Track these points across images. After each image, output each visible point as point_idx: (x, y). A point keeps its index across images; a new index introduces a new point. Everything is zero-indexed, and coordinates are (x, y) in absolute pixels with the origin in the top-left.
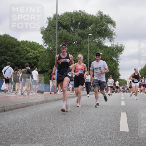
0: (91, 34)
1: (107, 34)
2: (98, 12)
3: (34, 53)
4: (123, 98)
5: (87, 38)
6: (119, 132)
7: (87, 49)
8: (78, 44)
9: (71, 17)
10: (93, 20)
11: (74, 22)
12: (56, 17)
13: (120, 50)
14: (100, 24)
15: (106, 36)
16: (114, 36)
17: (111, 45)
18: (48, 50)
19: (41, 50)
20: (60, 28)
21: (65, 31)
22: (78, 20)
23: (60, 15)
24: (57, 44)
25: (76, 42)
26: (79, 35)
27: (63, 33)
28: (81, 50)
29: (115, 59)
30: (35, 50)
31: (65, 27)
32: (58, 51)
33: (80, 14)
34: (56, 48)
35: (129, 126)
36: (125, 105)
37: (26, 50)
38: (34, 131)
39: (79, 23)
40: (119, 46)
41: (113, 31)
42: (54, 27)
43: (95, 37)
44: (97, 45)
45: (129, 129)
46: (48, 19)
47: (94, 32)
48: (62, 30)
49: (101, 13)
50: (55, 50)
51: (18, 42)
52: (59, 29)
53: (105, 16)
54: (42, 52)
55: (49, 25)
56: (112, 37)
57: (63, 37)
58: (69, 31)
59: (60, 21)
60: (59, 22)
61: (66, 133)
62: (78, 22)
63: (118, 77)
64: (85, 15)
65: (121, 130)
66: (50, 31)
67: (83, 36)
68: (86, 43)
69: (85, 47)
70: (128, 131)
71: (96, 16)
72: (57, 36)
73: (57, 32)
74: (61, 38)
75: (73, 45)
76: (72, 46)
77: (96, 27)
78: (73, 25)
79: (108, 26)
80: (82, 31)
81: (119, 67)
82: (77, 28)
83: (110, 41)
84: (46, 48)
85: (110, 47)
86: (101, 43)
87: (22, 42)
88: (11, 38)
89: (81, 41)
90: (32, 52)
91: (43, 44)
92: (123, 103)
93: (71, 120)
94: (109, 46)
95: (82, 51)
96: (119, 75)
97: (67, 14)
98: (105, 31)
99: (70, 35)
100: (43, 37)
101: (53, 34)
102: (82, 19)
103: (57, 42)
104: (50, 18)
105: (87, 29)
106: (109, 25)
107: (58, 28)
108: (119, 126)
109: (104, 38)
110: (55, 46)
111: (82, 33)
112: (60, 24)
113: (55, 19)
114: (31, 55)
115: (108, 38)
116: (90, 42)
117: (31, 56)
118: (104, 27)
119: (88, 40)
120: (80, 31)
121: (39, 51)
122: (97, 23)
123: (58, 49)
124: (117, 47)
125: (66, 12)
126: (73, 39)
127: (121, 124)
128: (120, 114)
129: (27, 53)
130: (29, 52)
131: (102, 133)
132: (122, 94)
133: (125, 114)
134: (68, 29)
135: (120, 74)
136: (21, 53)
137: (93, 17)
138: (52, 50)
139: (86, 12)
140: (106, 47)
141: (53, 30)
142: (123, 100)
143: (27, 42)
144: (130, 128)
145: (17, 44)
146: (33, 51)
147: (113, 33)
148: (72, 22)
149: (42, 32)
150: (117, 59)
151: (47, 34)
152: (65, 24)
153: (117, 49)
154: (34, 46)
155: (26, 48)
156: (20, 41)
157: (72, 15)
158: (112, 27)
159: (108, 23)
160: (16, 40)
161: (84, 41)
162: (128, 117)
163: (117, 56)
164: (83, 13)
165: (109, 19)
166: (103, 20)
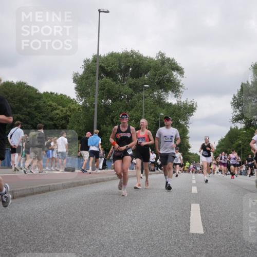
0: (147, 86)
1: (173, 86)
2: (159, 54)
3: (62, 111)
4: (194, 182)
5: (142, 90)
6: (189, 234)
7: (141, 107)
8: (128, 99)
9: (119, 59)
10: (151, 65)
11: (123, 67)
12: (96, 58)
13: (189, 109)
14: (161, 71)
15: (170, 88)
16: (181, 89)
17: (176, 102)
18: (84, 107)
19: (72, 107)
20: (102, 75)
21: (109, 80)
22: (128, 64)
23: (102, 56)
24: (96, 99)
25: (125, 96)
26: (130, 86)
27: (106, 83)
28: (132, 108)
29: (182, 122)
30: (63, 107)
31: (109, 74)
32: (98, 108)
33: (132, 56)
34: (96, 104)
35: (204, 226)
36: (197, 192)
37: (50, 106)
38: (58, 229)
39: (131, 69)
40: (189, 103)
41: (179, 83)
42: (94, 73)
43: (153, 90)
44: (157, 102)
45: (204, 230)
46: (85, 61)
47: (152, 82)
48: (105, 78)
49: (162, 55)
50: (94, 107)
51: (39, 94)
52: (100, 77)
53: (169, 59)
54: (74, 110)
55: (86, 70)
56: (178, 91)
57: (106, 89)
58: (115, 80)
59: (103, 65)
60: (100, 67)
61: (107, 234)
62: (129, 67)
63: (187, 150)
64: (139, 57)
65: (192, 231)
66: (87, 78)
67: (136, 88)
68: (140, 98)
69: (138, 104)
70: (203, 233)
71: (156, 59)
72: (97, 87)
73: (97, 81)
74: (104, 89)
75: (121, 101)
76: (119, 102)
77: (155, 75)
78: (121, 71)
79: (172, 74)
80: (134, 81)
81: (188, 135)
82: (127, 75)
83: (176, 96)
84: (81, 103)
85: (175, 105)
86: (161, 99)
87: (46, 94)
88: (29, 87)
89: (132, 95)
90: (59, 109)
91: (76, 98)
92: (194, 190)
93: (115, 214)
94: (173, 104)
95: (134, 109)
96: (189, 147)
97: (112, 55)
98: (169, 81)
99: (116, 86)
100: (76, 88)
101: (92, 84)
102: (135, 62)
103: (96, 96)
104: (88, 60)
105: (142, 78)
106: (175, 73)
107: (100, 74)
108: (189, 224)
109: (166, 91)
110: (94, 101)
111: (134, 84)
112: (102, 69)
113: (96, 62)
114: (57, 114)
115: (173, 91)
116: (145, 97)
117: (58, 116)
118: (167, 75)
119: (143, 94)
120: (131, 80)
121: (69, 108)
122: (156, 69)
123: (98, 106)
124: (185, 105)
125: (111, 52)
126: (120, 92)
127: (191, 221)
128: (190, 205)
129: (52, 111)
130: (56, 109)
131: (162, 235)
133: (198, 205)
134: (114, 78)
135: (191, 146)
136: (43, 110)
137: (151, 60)
138: (89, 107)
139: (141, 53)
140: (170, 105)
141: (92, 78)
142: (194, 185)
143: (52, 93)
144: (205, 228)
145: (38, 96)
146: (60, 107)
147: (181, 84)
148: (120, 66)
149: (75, 80)
150: (186, 123)
151: (83, 83)
152: (109, 69)
153: (185, 108)
154: (62, 100)
155: (51, 102)
156: (42, 93)
157: (121, 57)
158: (179, 76)
159: (173, 69)
160: (36, 90)
161: (137, 95)
162: (202, 211)
163: (185, 119)
164: (136, 54)
165: (175, 64)
166: (166, 65)
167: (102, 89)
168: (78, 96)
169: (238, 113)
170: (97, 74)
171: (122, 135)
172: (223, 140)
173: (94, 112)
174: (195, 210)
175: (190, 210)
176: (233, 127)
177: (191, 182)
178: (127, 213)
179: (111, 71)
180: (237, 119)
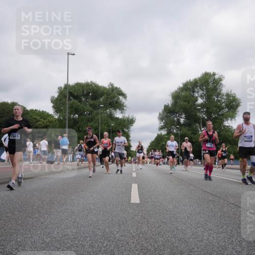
0: (102, 106)
1: (119, 106)
2: (110, 84)
3: (43, 122)
4: (134, 170)
5: (99, 109)
6: (130, 203)
7: (98, 119)
8: (89, 114)
9: (83, 87)
10: (105, 91)
11: (85, 92)
12: (67, 86)
13: (131, 122)
14: (111, 96)
15: (118, 107)
16: (125, 108)
17: (122, 117)
18: (59, 120)
19: (51, 119)
20: (71, 98)
21: (76, 101)
22: (89, 91)
23: (71, 85)
24: (67, 114)
25: (87, 113)
26: (91, 105)
27: (74, 103)
28: (92, 120)
29: (126, 130)
30: (44, 120)
31: (76, 97)
32: (69, 120)
33: (91, 85)
35: (140, 198)
36: (136, 176)
37: (35, 119)
38: (43, 203)
39: (91, 94)
40: (131, 118)
41: (124, 104)
42: (65, 97)
43: (106, 108)
44: (109, 116)
46: (59, 88)
47: (105, 104)
48: (73, 100)
49: (112, 85)
50: (66, 120)
51: (27, 110)
52: (70, 99)
53: (116, 88)
54: (52, 121)
55: (59, 94)
56: (123, 109)
57: (74, 107)
58: (80, 101)
60: (70, 92)
61: (76, 205)
62: (89, 93)
63: (129, 149)
64: (97, 86)
65: (132, 202)
66: (60, 100)
67: (95, 107)
68: (97, 114)
69: (96, 117)
70: (139, 202)
71: (108, 88)
72: (67, 106)
73: (67, 102)
74: (72, 108)
75: (84, 116)
76: (83, 117)
77: (107, 99)
78: (84, 96)
79: (119, 98)
80: (94, 102)
82: (88, 98)
83: (122, 113)
84: (56, 117)
85: (121, 119)
86: (112, 115)
87: (32, 110)
89: (92, 112)
90: (41, 121)
91: (53, 114)
92: (134, 175)
93: (82, 192)
95: (93, 122)
97: (78, 84)
98: (117, 102)
99: (81, 106)
100: (53, 107)
101: (64, 104)
102: (94, 89)
103: (67, 112)
104: (61, 88)
105: (98, 100)
106: (121, 97)
107: (69, 97)
108: (130, 197)
109: (115, 109)
110: (66, 116)
111: (94, 104)
112: (71, 94)
113: (66, 88)
114: (40, 125)
115: (120, 109)
116: (101, 113)
118: (116, 99)
119: (100, 111)
120: (91, 102)
121: (49, 120)
122: (108, 94)
123: (69, 119)
124: (128, 119)
125: (77, 82)
126: (84, 110)
127: (132, 195)
128: (131, 185)
129: (36, 122)
130: (39, 121)
131: (113, 205)
132: (134, 165)
133: (136, 185)
135: (132, 146)
137: (105, 88)
138: (62, 120)
139: (97, 83)
140: (118, 119)
141: (64, 100)
142: (134, 171)
143: (36, 110)
144: (141, 200)
145: (26, 112)
147: (125, 105)
148: (83, 92)
149: (52, 101)
150: (128, 131)
151: (57, 103)
152: (76, 94)
153: (128, 121)
154: (43, 115)
155: (35, 116)
156: (29, 110)
158: (123, 99)
159: (120, 95)
160: (25, 108)
161: (96, 111)
163: (128, 128)
164: (94, 84)
165: (121, 91)
166: (114, 92)
167: (71, 107)
168: (54, 112)
169: (162, 124)
170: (67, 97)
171: (88, 140)
172: (153, 142)
173: (66, 123)
174: (135, 187)
175: (131, 187)
176: (159, 133)
177: (132, 169)
178: (89, 191)
179: (77, 95)
180: (161, 128)
